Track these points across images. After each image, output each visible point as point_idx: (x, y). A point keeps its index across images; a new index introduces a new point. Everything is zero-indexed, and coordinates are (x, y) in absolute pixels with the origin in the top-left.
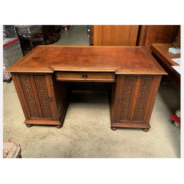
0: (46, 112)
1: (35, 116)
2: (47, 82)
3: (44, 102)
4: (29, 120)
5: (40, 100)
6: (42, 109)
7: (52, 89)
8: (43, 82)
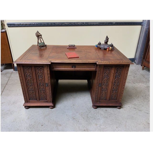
0: (42, 95)
1: (33, 99)
2: (45, 71)
3: (41, 87)
4: (27, 102)
5: (38, 85)
6: (39, 93)
7: (48, 77)
8: (41, 72)
